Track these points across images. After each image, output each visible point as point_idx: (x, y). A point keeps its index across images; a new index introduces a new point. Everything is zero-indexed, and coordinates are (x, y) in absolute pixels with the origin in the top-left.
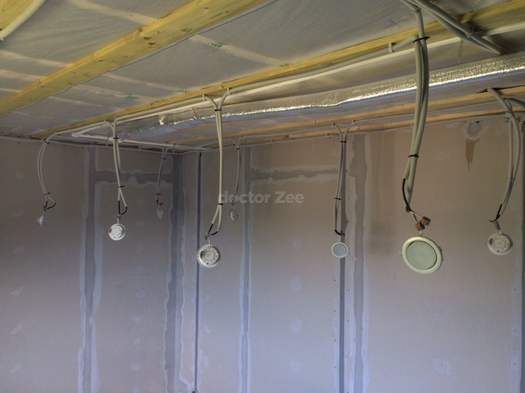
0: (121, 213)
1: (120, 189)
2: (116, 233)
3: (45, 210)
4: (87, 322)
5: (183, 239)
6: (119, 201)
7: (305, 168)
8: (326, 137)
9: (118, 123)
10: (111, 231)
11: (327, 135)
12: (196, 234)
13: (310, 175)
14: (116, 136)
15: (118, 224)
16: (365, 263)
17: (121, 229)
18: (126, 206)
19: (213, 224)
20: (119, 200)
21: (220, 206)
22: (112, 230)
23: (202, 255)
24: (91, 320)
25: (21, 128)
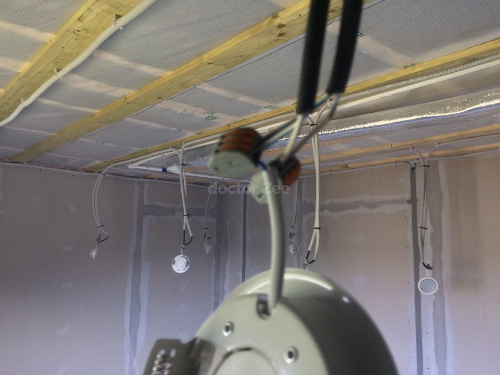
0: (185, 243)
1: (185, 218)
2: (180, 265)
3: (98, 243)
4: (131, 364)
5: (226, 276)
6: (184, 231)
7: (367, 198)
8: (394, 164)
9: (185, 149)
10: (174, 263)
11: (394, 163)
13: (372, 205)
14: (183, 163)
15: (182, 256)
16: (446, 302)
17: (185, 261)
18: (191, 235)
19: (309, 251)
20: (184, 229)
21: (318, 230)
22: (176, 262)
24: (135, 363)
25: (79, 159)
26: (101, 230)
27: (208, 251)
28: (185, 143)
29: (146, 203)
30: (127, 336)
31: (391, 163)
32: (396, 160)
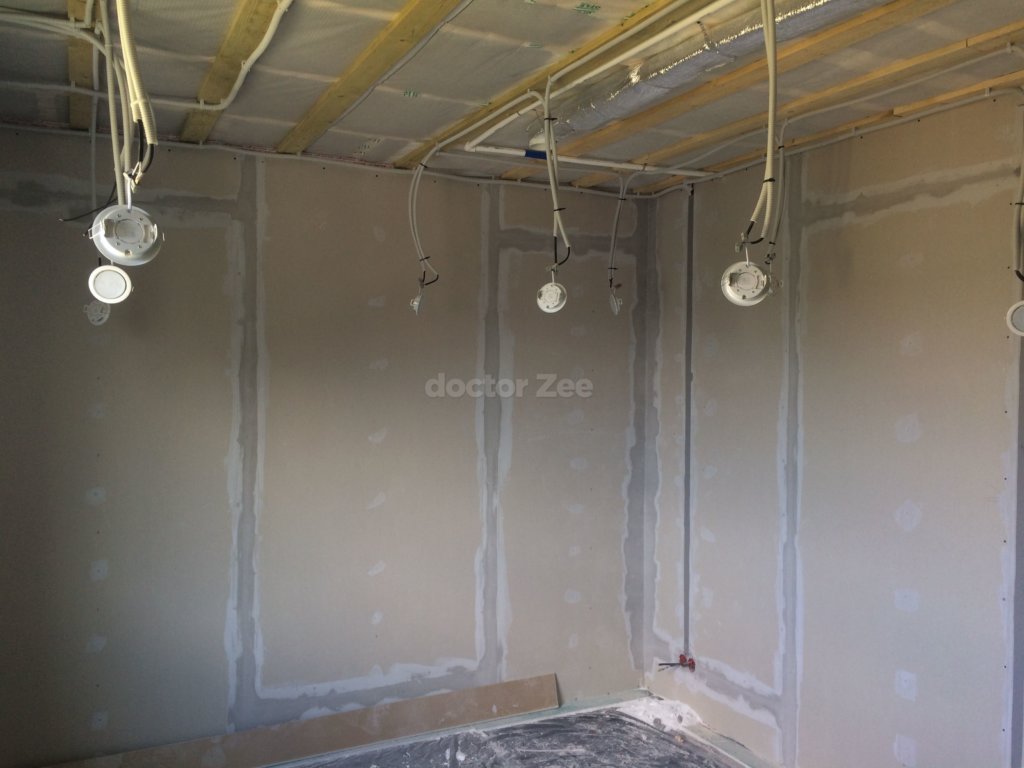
0: (559, 261)
1: (557, 214)
2: (550, 299)
3: (422, 286)
4: (490, 503)
5: (656, 364)
6: (556, 238)
7: (932, 177)
8: (987, 95)
10: (540, 296)
12: (684, 351)
13: (941, 190)
15: (553, 283)
17: (559, 291)
18: (568, 246)
19: (753, 223)
20: (555, 235)
21: (769, 184)
22: (543, 293)
23: (733, 279)
24: (496, 501)
26: (426, 266)
27: (616, 310)
28: (552, 75)
29: (503, 225)
30: (482, 455)
31: (982, 92)
32: (991, 86)
